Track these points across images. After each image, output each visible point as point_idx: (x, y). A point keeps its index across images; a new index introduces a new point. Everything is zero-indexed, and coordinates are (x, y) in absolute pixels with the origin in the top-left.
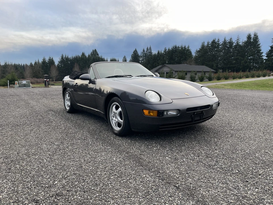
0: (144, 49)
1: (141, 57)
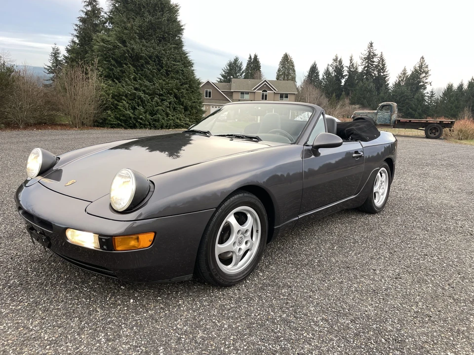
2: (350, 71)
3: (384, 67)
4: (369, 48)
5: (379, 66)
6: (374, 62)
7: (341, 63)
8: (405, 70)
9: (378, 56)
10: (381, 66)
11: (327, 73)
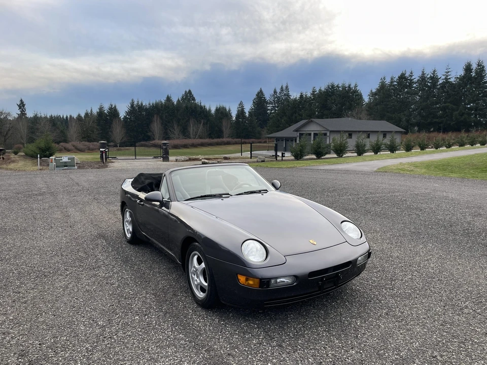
0: (275, 90)
1: (271, 103)
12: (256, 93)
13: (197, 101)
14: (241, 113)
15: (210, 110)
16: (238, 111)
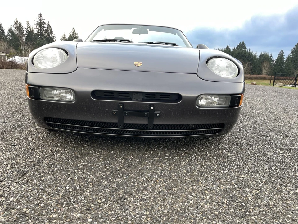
2: (28, 32)
3: (51, 32)
4: (39, 17)
5: (48, 30)
6: (44, 27)
7: (21, 26)
8: (64, 35)
9: (46, 24)
10: (49, 30)
11: (11, 31)
12: (296, 44)
13: (247, 50)
14: (280, 58)
15: (255, 56)
16: (278, 56)
